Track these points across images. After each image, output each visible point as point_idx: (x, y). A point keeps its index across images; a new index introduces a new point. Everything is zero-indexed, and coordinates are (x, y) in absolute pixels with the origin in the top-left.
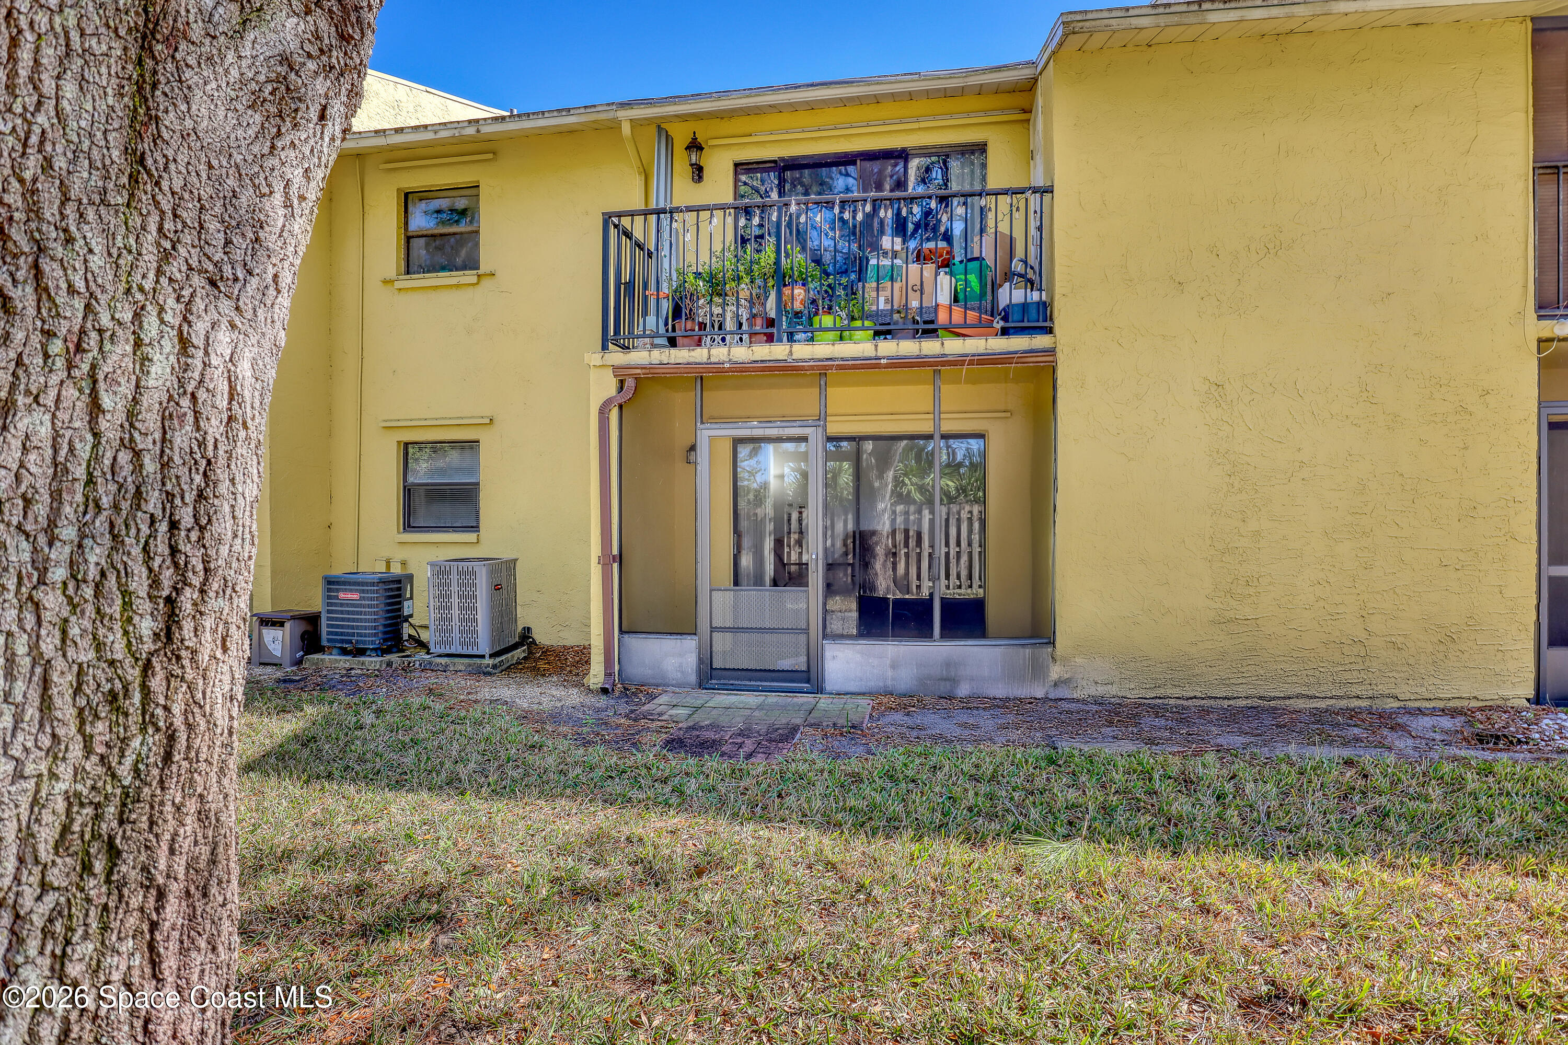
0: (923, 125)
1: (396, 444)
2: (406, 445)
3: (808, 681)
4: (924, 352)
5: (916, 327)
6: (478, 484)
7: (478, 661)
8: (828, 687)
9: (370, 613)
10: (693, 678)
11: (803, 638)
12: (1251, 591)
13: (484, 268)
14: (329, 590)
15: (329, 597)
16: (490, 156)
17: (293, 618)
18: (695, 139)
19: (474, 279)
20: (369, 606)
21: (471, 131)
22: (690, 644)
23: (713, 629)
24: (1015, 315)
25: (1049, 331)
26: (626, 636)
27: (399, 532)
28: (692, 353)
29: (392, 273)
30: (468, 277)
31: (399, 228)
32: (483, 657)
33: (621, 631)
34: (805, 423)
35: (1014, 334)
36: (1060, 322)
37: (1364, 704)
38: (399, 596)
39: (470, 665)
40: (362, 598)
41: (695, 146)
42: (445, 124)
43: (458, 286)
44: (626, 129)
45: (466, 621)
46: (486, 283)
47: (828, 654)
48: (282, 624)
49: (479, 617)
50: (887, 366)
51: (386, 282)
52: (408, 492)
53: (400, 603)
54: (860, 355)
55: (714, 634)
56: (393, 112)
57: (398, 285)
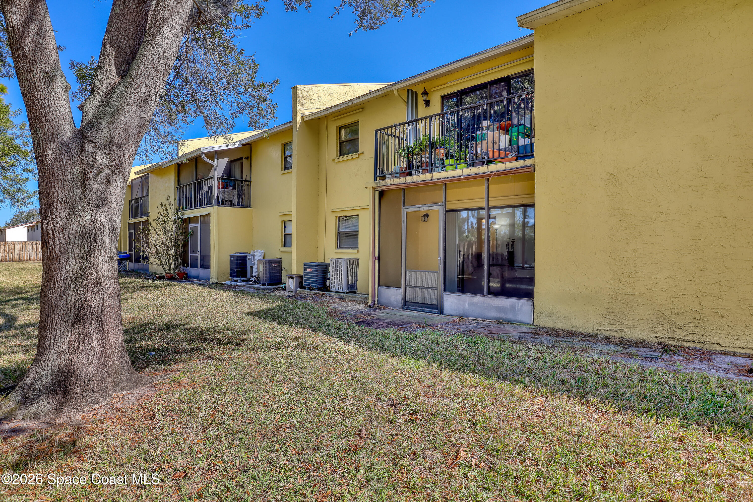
0: (514, 64)
1: (335, 217)
2: (339, 217)
3: (437, 310)
4: (481, 172)
5: (484, 160)
6: (358, 231)
7: (342, 294)
8: (445, 311)
9: (315, 276)
10: (400, 305)
11: (436, 291)
12: (631, 280)
13: (360, 151)
14: (305, 268)
15: (305, 270)
16: (362, 110)
17: (296, 277)
18: (425, 90)
19: (357, 156)
20: (314, 273)
21: (350, 104)
22: (399, 291)
23: (406, 286)
24: (521, 151)
25: (532, 156)
26: (380, 287)
27: (336, 249)
28: (401, 180)
29: (334, 156)
30: (355, 155)
31: (337, 140)
32: (344, 293)
33: (379, 285)
34: (438, 204)
35: (520, 159)
36: (536, 153)
37: (698, 346)
38: (326, 271)
39: (339, 295)
40: (312, 271)
41: (425, 93)
42: (343, 103)
43: (353, 159)
44: (396, 93)
45: (340, 280)
46: (361, 156)
47: (445, 299)
48: (292, 278)
49: (343, 278)
50: (465, 179)
51: (333, 160)
52: (339, 234)
53: (326, 273)
54: (457, 175)
55: (407, 288)
56: (343, 96)
57: (336, 160)
